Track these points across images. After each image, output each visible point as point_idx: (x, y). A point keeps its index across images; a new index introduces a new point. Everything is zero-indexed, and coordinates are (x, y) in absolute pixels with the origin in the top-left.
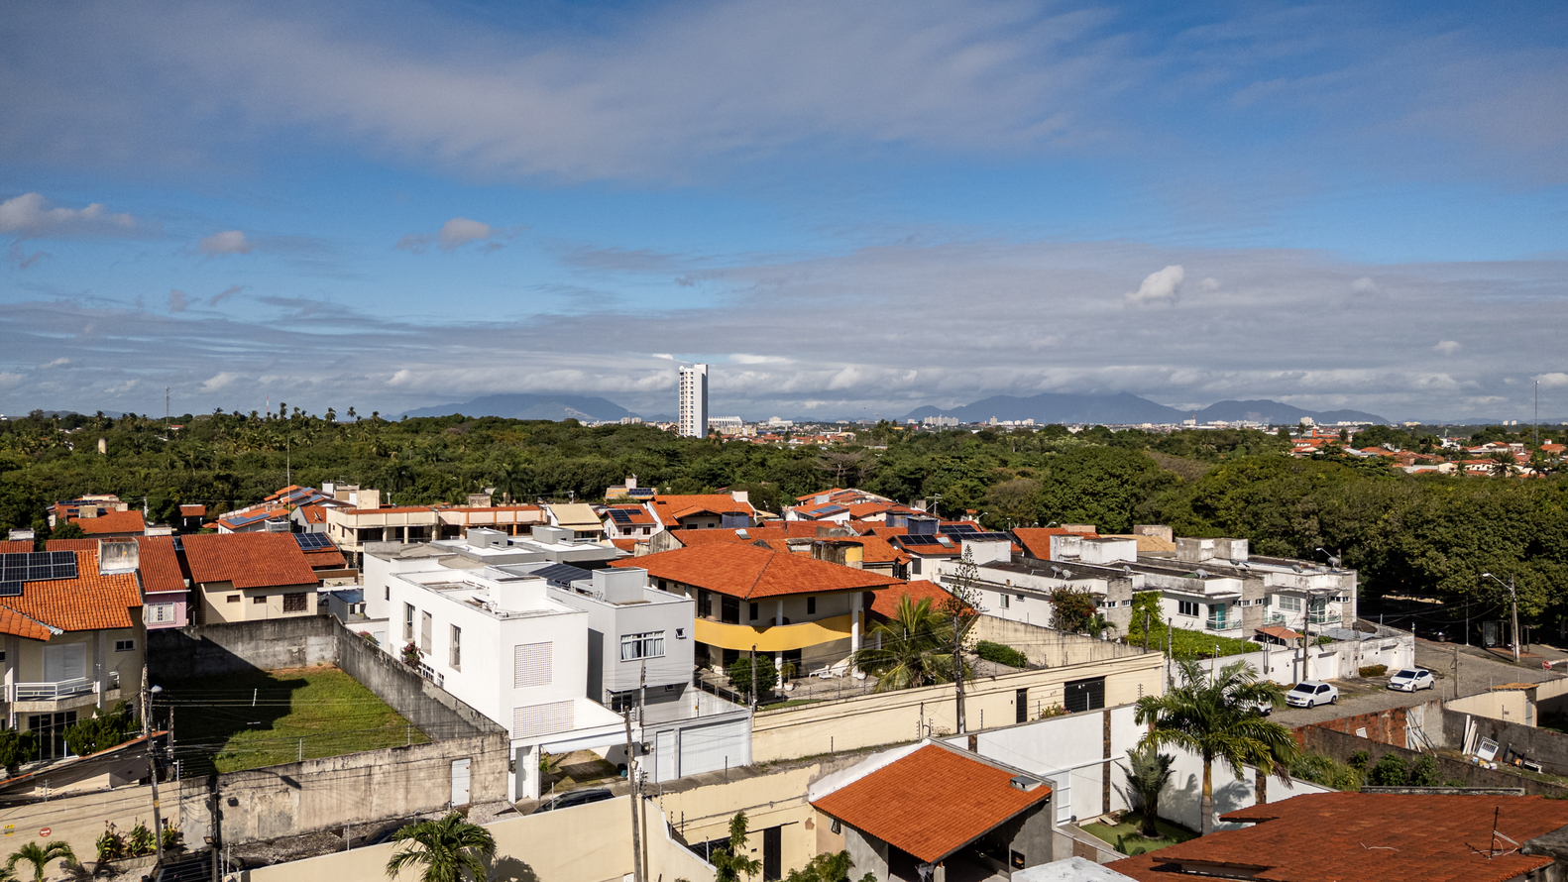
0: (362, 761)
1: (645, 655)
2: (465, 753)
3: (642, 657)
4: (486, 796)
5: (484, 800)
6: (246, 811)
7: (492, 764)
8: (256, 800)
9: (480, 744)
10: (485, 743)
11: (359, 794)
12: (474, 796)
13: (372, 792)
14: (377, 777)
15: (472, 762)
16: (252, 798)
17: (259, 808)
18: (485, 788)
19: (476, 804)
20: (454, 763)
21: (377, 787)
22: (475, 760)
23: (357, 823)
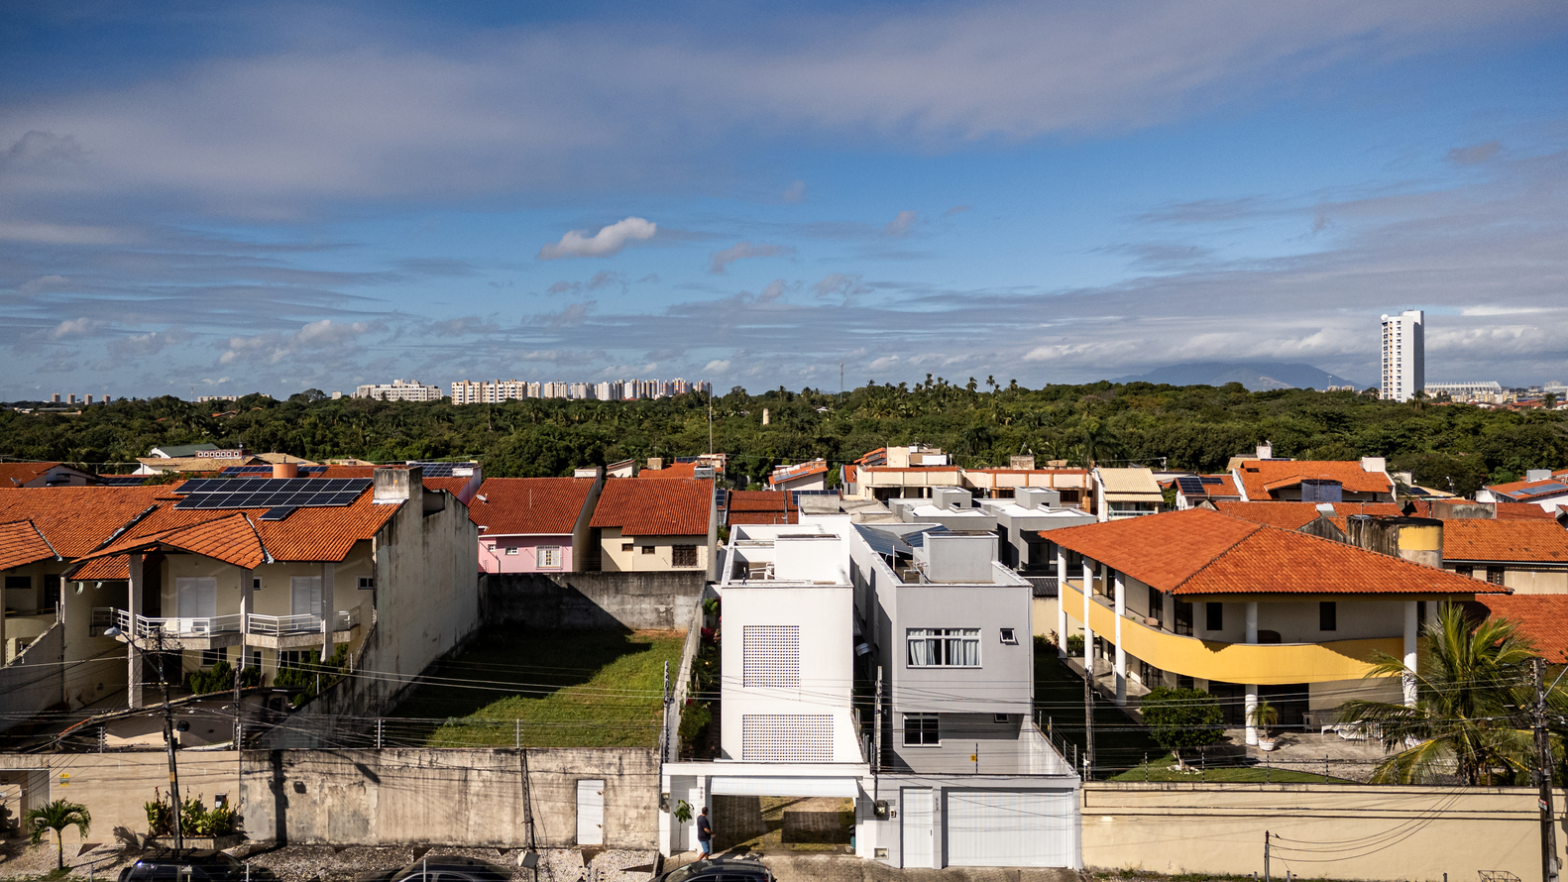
0: (456, 760)
1: (948, 662)
2: (596, 771)
3: (943, 665)
4: (627, 839)
5: (623, 844)
6: (315, 802)
7: (635, 794)
8: (326, 790)
9: (616, 760)
10: (625, 761)
11: (452, 805)
12: (609, 836)
13: (469, 805)
14: (475, 786)
15: (606, 785)
16: (322, 787)
17: (329, 801)
18: (625, 827)
19: (612, 847)
20: (579, 782)
21: (475, 799)
22: (609, 783)
23: (450, 843)
